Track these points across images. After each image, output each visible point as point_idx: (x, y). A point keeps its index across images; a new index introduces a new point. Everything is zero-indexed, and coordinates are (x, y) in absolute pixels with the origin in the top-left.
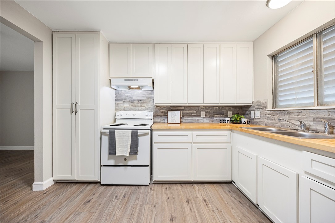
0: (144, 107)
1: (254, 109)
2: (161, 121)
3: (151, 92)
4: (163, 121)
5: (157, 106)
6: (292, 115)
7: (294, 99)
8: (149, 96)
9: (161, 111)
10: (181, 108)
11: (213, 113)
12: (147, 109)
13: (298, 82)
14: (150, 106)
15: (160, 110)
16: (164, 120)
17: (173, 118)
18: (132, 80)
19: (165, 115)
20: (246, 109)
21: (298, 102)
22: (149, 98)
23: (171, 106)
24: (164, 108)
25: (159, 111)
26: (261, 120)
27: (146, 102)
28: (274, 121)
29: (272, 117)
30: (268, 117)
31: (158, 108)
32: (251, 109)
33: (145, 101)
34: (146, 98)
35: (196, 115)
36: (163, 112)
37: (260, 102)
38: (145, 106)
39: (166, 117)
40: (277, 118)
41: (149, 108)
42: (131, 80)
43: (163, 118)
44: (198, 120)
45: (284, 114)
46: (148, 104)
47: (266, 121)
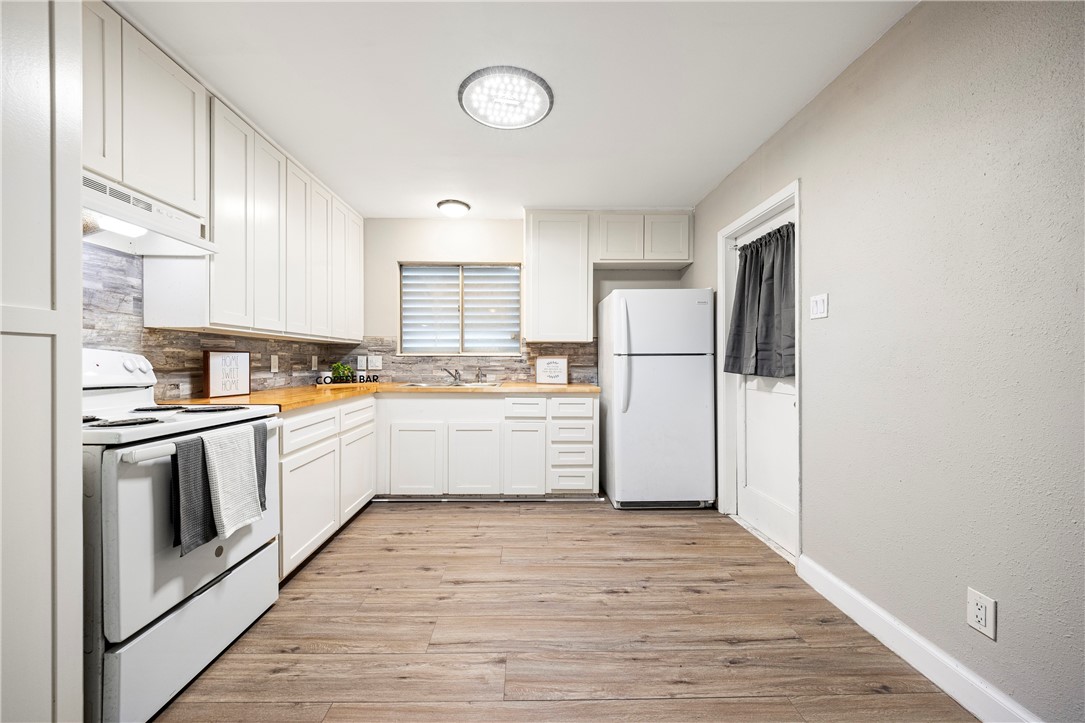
0: (93, 327)
1: (366, 351)
2: (168, 393)
3: (123, 261)
4: (175, 392)
5: (152, 331)
6: (439, 364)
7: (434, 341)
8: (118, 278)
9: (167, 349)
10: (228, 343)
11: (291, 359)
12: (110, 340)
13: (440, 317)
14: (122, 327)
15: (163, 346)
16: (177, 386)
17: (227, 376)
18: (126, 198)
19: (181, 367)
20: (344, 352)
21: (439, 345)
22: (115, 289)
23: (200, 334)
24: (178, 338)
25: (158, 350)
26: (383, 373)
27: (103, 305)
28: (409, 374)
29: (406, 367)
30: (399, 368)
31: (154, 337)
32: (355, 351)
33: (94, 302)
34: (99, 286)
35: (260, 365)
36: (173, 356)
37: (382, 340)
38: (99, 325)
39: (183, 376)
40: (414, 367)
41: (118, 334)
42: (115, 194)
43: (175, 381)
44: (265, 380)
45: (428, 362)
46: (112, 316)
47: (393, 374)
